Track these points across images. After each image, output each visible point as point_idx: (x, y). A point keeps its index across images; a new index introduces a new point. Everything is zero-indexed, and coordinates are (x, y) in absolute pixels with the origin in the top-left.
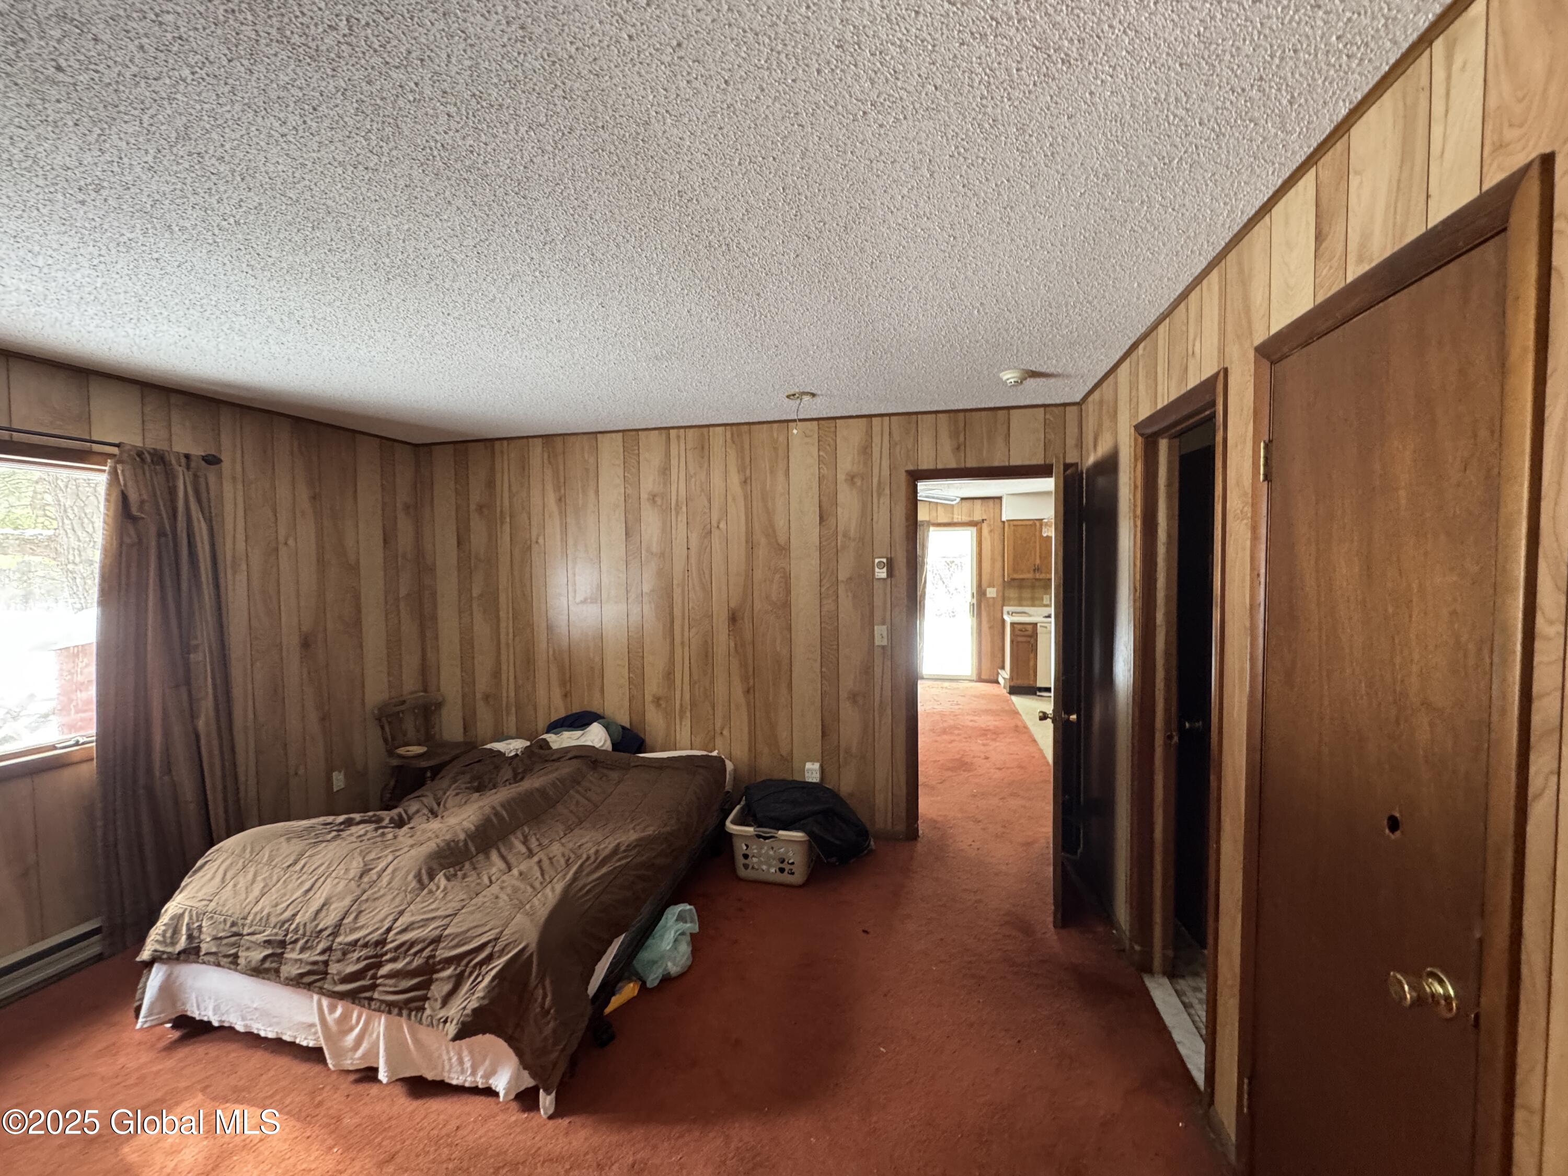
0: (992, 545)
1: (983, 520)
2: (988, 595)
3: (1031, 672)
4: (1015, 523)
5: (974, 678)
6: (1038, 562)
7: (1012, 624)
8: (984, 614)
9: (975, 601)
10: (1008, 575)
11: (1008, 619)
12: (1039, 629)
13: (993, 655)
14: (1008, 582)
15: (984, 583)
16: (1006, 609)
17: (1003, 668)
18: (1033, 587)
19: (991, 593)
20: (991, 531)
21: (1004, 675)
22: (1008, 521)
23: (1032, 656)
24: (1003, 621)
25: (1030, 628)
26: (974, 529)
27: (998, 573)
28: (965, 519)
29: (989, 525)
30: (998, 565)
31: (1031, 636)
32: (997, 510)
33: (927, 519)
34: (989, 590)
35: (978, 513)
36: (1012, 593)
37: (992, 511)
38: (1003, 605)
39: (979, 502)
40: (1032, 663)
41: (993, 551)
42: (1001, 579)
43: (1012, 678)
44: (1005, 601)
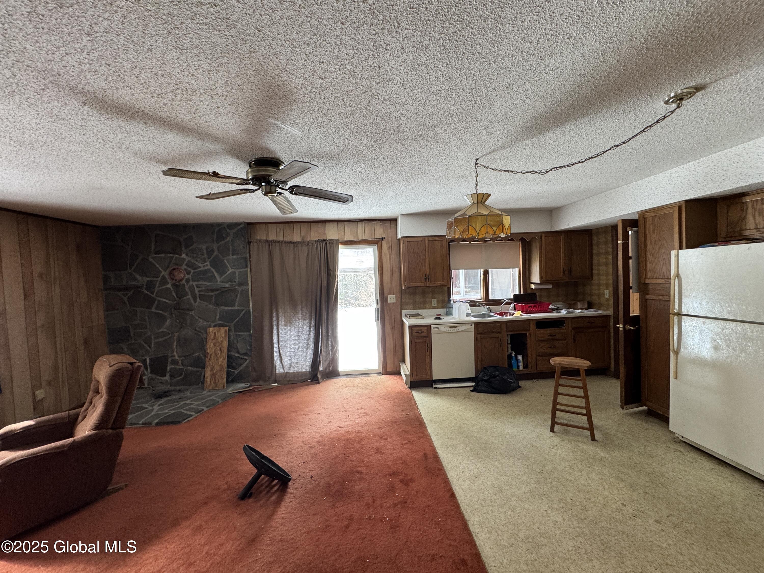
0: (391, 259)
1: (383, 238)
2: (389, 302)
3: (428, 368)
4: (409, 239)
5: (381, 371)
6: (428, 272)
7: (411, 327)
8: (387, 317)
9: (379, 307)
10: (405, 285)
11: (407, 322)
12: (433, 331)
13: (395, 352)
14: (405, 290)
15: (386, 291)
16: (404, 312)
17: (404, 361)
18: (424, 293)
19: (392, 299)
20: (389, 248)
21: (405, 369)
22: (402, 237)
23: (428, 353)
24: (402, 323)
25: (425, 329)
26: (376, 247)
27: (396, 283)
28: (368, 237)
29: (388, 243)
30: (396, 275)
31: (426, 337)
32: (394, 230)
33: (336, 237)
34: (389, 297)
35: (378, 232)
36: (408, 299)
37: (389, 231)
38: (402, 309)
39: (379, 223)
40: (428, 360)
41: (391, 265)
42: (398, 288)
43: (412, 374)
44: (403, 306)
